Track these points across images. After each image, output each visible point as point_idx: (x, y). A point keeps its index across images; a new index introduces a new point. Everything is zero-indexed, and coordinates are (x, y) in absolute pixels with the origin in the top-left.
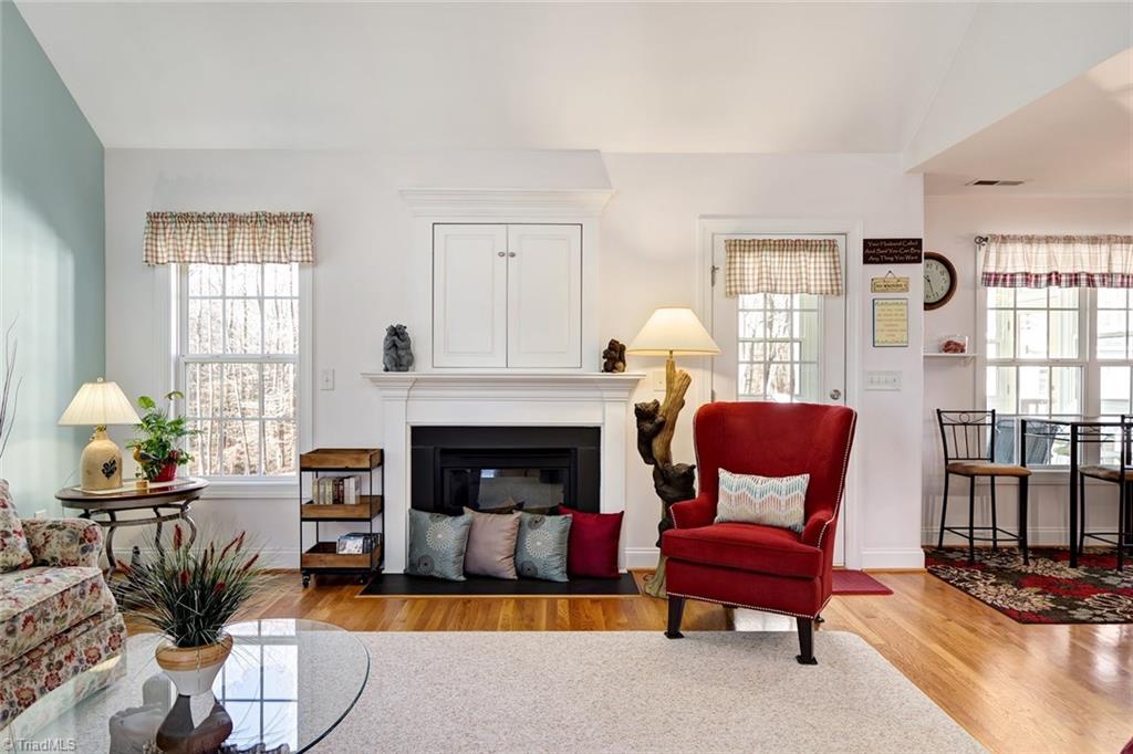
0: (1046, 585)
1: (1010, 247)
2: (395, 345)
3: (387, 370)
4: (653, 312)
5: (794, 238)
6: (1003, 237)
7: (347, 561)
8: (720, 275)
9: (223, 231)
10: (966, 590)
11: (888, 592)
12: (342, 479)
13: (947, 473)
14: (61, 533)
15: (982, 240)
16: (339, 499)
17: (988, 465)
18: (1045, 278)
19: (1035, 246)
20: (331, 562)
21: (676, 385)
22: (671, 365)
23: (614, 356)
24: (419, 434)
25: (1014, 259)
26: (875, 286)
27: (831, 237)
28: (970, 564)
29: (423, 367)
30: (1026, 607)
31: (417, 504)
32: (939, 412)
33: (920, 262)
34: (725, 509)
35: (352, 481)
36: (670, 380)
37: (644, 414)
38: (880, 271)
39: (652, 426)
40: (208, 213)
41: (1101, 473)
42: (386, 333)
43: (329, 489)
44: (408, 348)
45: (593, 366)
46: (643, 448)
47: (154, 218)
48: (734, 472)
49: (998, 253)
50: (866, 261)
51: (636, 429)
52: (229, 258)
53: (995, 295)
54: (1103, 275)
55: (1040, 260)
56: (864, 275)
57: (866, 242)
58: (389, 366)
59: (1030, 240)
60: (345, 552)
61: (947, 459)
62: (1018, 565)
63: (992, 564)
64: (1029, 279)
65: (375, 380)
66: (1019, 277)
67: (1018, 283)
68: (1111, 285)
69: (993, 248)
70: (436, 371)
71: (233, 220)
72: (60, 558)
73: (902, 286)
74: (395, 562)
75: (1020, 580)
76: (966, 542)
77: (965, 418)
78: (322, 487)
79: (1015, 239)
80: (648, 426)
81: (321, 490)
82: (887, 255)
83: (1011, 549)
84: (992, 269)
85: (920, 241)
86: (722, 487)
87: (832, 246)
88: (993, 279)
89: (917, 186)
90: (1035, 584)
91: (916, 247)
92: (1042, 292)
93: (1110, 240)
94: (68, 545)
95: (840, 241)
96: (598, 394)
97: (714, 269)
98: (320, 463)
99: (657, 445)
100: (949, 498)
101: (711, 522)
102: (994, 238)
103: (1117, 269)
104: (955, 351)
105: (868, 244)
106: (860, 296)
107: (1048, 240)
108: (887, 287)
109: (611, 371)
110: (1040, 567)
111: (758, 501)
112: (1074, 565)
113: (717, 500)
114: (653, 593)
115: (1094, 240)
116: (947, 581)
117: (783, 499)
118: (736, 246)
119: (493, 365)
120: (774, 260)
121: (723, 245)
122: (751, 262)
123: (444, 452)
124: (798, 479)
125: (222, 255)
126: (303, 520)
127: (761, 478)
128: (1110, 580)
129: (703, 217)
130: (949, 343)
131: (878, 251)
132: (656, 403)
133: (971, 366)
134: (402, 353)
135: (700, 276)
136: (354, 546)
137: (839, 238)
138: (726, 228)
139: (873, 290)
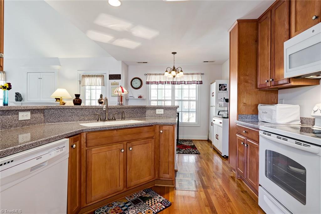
1: (151, 76)
4: (57, 89)
5: (96, 75)
6: (150, 74)
15: (146, 75)
19: (157, 76)
22: (61, 100)
33: (120, 79)
38: (113, 81)
50: (109, 79)
54: (172, 82)
56: (109, 82)
57: (109, 75)
59: (156, 74)
64: (156, 83)
66: (153, 82)
69: (148, 76)
70: (27, 101)
73: (117, 84)
79: (153, 74)
82: (114, 78)
84: (148, 81)
88: (148, 83)
91: (119, 76)
92: (163, 85)
95: (105, 75)
97: (80, 81)
102: (148, 74)
105: (110, 76)
106: (109, 86)
108: (114, 84)
118: (84, 76)
120: (91, 79)
121: (81, 76)
122: (87, 80)
129: (78, 70)
131: (112, 77)
137: (104, 75)
138: (82, 73)
139: (111, 85)
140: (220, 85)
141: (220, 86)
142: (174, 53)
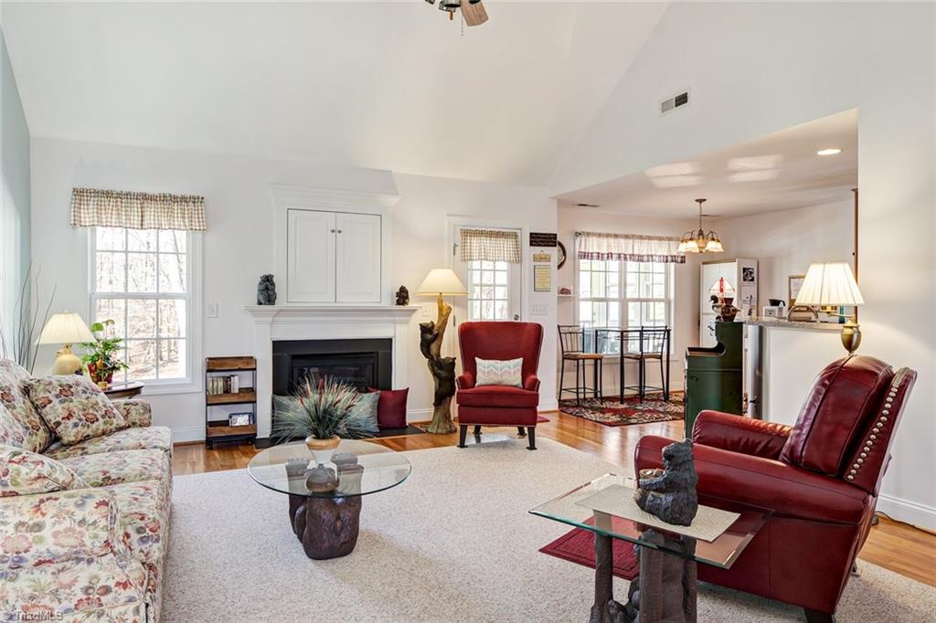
0: (615, 412)
1: (591, 239)
2: (267, 288)
3: (260, 304)
4: (429, 271)
5: (497, 230)
6: (588, 234)
7: (240, 430)
8: (458, 249)
9: (136, 205)
10: (582, 417)
11: (548, 421)
12: (229, 377)
13: (563, 359)
14: (137, 407)
15: (578, 234)
16: (227, 390)
17: (582, 354)
18: (606, 256)
20: (230, 432)
21: (444, 313)
22: (440, 301)
23: (402, 296)
24: (278, 346)
25: (593, 245)
26: (535, 259)
27: (514, 231)
28: (577, 406)
29: (281, 302)
30: (610, 420)
31: (277, 391)
32: (559, 327)
33: (555, 246)
34: (482, 379)
35: (236, 377)
36: (441, 310)
37: (425, 329)
38: (538, 250)
39: (430, 336)
40: (125, 192)
41: (632, 356)
42: (260, 280)
43: (221, 384)
44: (274, 290)
45: (389, 302)
46: (425, 349)
47: (78, 193)
48: (484, 359)
49: (586, 241)
50: (531, 245)
51: (420, 339)
52: (142, 225)
53: (584, 264)
54: (631, 255)
55: (603, 246)
56: (530, 252)
57: (531, 234)
58: (263, 302)
59: (600, 235)
60: (237, 424)
61: (563, 352)
62: (598, 404)
63: (587, 405)
64: (600, 256)
65: (252, 312)
66: (595, 255)
67: (595, 258)
68: (634, 260)
69: (583, 239)
70: (289, 305)
71: (145, 198)
72: (138, 423)
73: (547, 258)
74: (264, 431)
75: (603, 411)
76: (574, 396)
77: (571, 329)
78: (215, 383)
79: (593, 234)
80: (429, 336)
81: (215, 386)
82: (541, 242)
83: (591, 399)
84: (583, 250)
85: (556, 235)
86: (479, 367)
87: (515, 236)
88: (585, 255)
89: (554, 204)
90: (609, 412)
91: (554, 238)
92: (605, 263)
93: (633, 237)
94: (143, 414)
96: (392, 318)
97: (455, 246)
98: (220, 366)
99: (433, 347)
100: (564, 373)
101: (474, 387)
102: (584, 233)
103: (636, 252)
104: (566, 293)
105: (533, 235)
106: (528, 263)
107: (608, 235)
108: (541, 259)
109: (403, 304)
110: (607, 405)
111: (499, 373)
112: (622, 403)
113: (476, 374)
114: (434, 432)
115: (627, 237)
116: (571, 414)
117: (512, 371)
118: (467, 233)
119: (326, 300)
120: (486, 241)
121: (459, 232)
122: (475, 244)
123: (294, 357)
124: (518, 360)
125: (137, 221)
126: (208, 405)
127: (499, 361)
128: (639, 408)
129: (449, 215)
130: (563, 289)
131: (539, 239)
132: (432, 323)
133: (572, 303)
134: (270, 293)
135: (447, 249)
136: (242, 421)
137: (518, 231)
138: (462, 222)
139: (534, 261)
140: (744, 269)
141: (744, 272)
142: (701, 201)
